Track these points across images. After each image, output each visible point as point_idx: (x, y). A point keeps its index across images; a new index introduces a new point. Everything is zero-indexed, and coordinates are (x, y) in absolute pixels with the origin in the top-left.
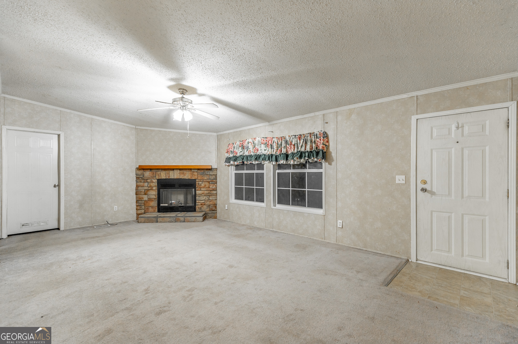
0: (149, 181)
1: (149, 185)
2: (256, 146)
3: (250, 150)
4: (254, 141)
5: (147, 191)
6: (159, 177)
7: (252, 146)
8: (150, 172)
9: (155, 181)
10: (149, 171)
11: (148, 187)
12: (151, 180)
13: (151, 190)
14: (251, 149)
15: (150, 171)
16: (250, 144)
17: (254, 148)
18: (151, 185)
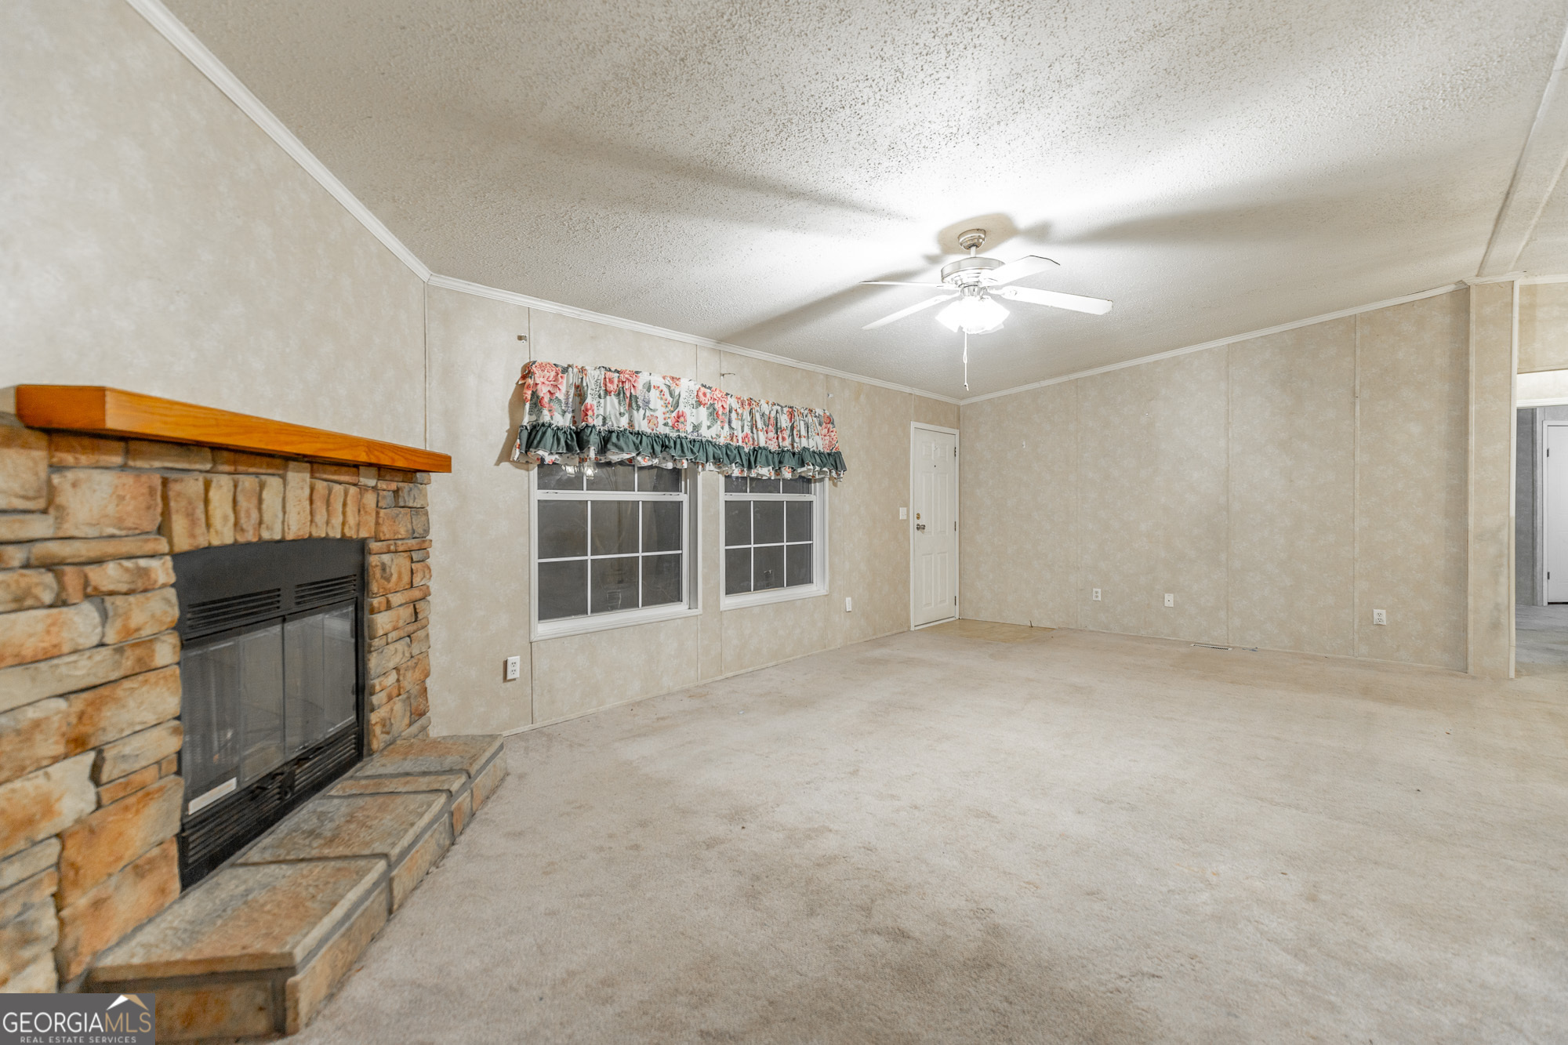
0: (109, 576)
1: (118, 623)
2: (681, 408)
3: (656, 414)
4: (673, 386)
5: (97, 705)
6: (193, 536)
7: (662, 402)
8: (128, 479)
9: (163, 571)
10: (118, 460)
11: (104, 651)
12: (128, 564)
13: (127, 684)
14: (659, 414)
15: (123, 467)
16: (654, 393)
17: (673, 412)
18: (137, 618)
